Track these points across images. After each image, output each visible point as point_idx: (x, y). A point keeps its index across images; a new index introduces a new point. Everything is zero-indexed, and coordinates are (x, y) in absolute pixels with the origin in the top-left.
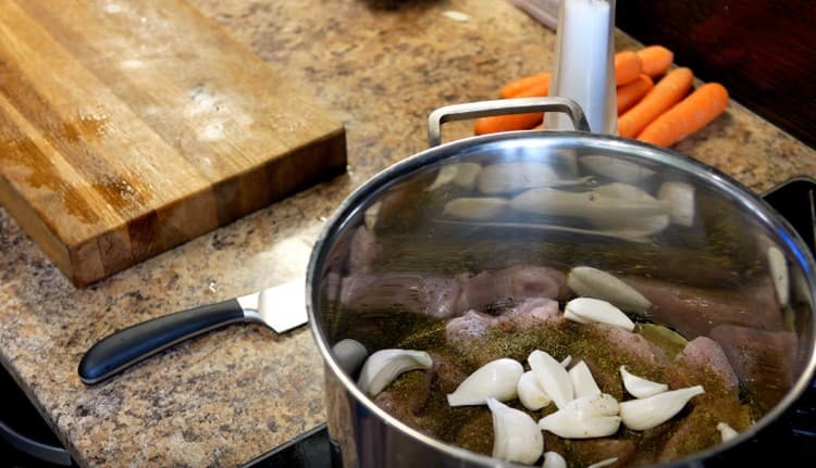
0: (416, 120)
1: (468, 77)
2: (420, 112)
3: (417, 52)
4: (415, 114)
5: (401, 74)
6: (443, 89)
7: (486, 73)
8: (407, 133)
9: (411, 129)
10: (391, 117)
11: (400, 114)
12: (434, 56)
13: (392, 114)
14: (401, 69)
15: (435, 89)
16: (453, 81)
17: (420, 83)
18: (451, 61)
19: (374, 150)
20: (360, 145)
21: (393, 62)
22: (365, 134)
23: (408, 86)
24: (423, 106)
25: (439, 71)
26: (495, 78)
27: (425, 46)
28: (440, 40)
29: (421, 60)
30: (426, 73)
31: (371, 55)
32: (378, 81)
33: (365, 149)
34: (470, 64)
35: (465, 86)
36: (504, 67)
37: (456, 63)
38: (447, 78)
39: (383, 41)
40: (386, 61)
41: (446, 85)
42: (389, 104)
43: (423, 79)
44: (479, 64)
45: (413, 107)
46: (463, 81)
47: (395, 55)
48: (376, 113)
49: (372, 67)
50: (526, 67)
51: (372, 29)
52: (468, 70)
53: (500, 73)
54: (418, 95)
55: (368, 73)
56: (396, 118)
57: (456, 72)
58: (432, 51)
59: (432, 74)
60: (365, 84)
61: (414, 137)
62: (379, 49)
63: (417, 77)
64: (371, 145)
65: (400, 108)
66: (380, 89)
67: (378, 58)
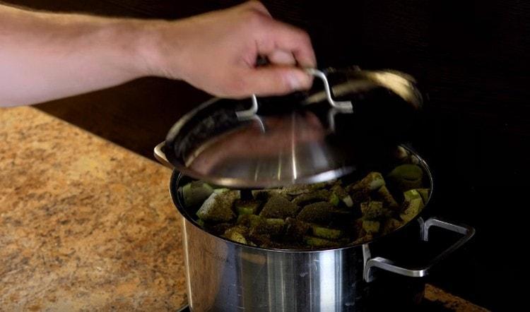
0: (42, 238)
1: (74, 208)
2: (45, 234)
3: (41, 197)
4: (42, 235)
5: (31, 212)
6: (59, 217)
7: (86, 205)
8: (38, 247)
9: (40, 244)
10: (26, 239)
11: (32, 236)
12: (52, 199)
13: (27, 236)
14: (31, 209)
15: (54, 219)
16: (65, 212)
17: (44, 216)
18: (63, 200)
19: (17, 260)
20: (7, 259)
21: (25, 205)
22: (10, 252)
23: (36, 218)
24: (47, 230)
25: (56, 207)
26: (93, 207)
27: (46, 193)
28: (55, 189)
29: (43, 202)
30: (48, 209)
31: (11, 203)
32: (16, 218)
33: (10, 261)
34: (76, 200)
35: (74, 214)
36: (98, 199)
37: (66, 201)
38: (62, 211)
39: (17, 193)
40: (21, 204)
41: (61, 215)
42: (24, 230)
43: (46, 213)
44: (82, 200)
45: (41, 231)
46: (72, 211)
47: (27, 201)
48: (16, 237)
49: (12, 210)
50: (112, 198)
51: (11, 187)
52: (75, 204)
53: (96, 203)
54: (43, 223)
55: (10, 214)
56: (30, 239)
57: (67, 206)
58: (51, 196)
59: (52, 209)
60: (8, 221)
61: (42, 249)
62: (15, 199)
63: (42, 213)
64: (14, 258)
65: (32, 233)
66: (18, 223)
67: (15, 205)
